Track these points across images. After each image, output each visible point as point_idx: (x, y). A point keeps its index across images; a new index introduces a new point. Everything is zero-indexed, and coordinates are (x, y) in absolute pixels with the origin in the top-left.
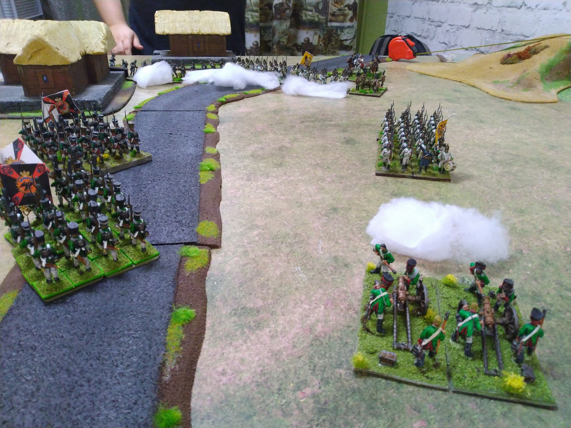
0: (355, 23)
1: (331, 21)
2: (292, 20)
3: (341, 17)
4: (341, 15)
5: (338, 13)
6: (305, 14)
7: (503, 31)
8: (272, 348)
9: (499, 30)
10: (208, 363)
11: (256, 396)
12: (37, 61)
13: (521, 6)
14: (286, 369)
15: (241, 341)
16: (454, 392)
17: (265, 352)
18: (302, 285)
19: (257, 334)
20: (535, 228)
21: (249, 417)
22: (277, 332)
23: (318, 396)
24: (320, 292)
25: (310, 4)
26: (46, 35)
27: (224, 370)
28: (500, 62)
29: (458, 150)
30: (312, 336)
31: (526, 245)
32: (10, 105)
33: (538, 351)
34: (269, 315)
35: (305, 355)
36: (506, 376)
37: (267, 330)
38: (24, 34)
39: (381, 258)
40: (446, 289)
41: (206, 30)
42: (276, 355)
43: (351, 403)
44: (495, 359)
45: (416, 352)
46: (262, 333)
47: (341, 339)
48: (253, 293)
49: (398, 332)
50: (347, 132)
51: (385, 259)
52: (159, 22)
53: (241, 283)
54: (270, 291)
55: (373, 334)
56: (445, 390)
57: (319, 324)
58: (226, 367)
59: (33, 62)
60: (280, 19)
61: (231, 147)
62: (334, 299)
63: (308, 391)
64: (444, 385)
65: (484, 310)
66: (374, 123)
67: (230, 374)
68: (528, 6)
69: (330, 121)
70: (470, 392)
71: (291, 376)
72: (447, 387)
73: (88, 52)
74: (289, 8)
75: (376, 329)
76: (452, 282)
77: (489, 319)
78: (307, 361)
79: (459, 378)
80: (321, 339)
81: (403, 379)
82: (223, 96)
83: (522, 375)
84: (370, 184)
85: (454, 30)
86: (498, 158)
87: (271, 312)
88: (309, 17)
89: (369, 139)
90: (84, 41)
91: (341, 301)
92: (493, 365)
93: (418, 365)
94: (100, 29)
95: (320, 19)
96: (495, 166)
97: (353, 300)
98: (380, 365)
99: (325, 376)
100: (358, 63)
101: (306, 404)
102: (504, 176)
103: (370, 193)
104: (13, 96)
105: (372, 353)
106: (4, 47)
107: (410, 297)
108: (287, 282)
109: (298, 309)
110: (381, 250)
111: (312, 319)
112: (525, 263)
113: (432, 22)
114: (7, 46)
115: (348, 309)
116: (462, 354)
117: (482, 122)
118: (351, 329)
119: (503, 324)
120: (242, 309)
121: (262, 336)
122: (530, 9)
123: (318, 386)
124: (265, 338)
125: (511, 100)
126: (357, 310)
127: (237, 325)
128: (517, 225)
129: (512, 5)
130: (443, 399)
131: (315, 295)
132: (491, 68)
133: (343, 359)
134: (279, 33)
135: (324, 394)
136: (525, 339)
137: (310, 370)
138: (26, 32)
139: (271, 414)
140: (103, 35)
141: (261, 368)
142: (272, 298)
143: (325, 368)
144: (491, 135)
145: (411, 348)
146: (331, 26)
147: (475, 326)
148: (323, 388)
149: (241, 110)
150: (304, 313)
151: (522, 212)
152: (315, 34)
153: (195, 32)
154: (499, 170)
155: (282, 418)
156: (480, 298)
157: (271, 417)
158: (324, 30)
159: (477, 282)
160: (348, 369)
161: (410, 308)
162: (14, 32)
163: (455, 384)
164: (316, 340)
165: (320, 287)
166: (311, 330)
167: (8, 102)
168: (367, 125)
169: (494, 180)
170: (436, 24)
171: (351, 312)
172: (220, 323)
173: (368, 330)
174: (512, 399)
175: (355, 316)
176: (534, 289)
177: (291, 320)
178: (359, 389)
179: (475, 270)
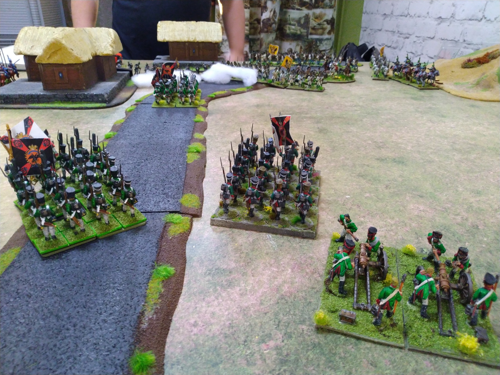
0: (332, 36)
1: (311, 34)
2: (278, 32)
3: (320, 31)
4: (321, 29)
5: (318, 27)
6: (289, 28)
7: (464, 41)
8: (241, 305)
9: (461, 41)
10: (181, 315)
11: (223, 346)
12: (55, 60)
13: (481, 19)
14: (253, 323)
15: (213, 297)
16: (410, 350)
17: (234, 308)
18: (272, 251)
19: (229, 292)
20: (491, 207)
21: (215, 365)
22: (246, 291)
23: (281, 349)
24: (288, 257)
25: (293, 20)
26: (63, 38)
27: (195, 322)
28: (460, 66)
29: (421, 140)
30: (278, 295)
31: (482, 222)
32: (30, 98)
33: (491, 316)
34: (240, 275)
35: (271, 311)
36: (460, 337)
37: (238, 289)
38: (46, 39)
39: (345, 228)
40: (405, 258)
41: (200, 38)
42: (244, 311)
43: (311, 356)
44: (449, 321)
45: (374, 312)
46: (232, 291)
47: (305, 299)
48: (227, 256)
49: (358, 294)
50: (320, 123)
51: (348, 228)
52: (161, 31)
53: (217, 247)
54: (242, 255)
55: (335, 295)
56: (401, 348)
57: (285, 285)
58: (198, 320)
59: (52, 61)
60: (267, 32)
61: (217, 134)
62: (301, 263)
63: (272, 344)
64: (400, 343)
65: (440, 275)
66: (345, 116)
67: (201, 325)
68: (488, 19)
69: (306, 114)
70: (425, 350)
71: (257, 329)
72: (403, 345)
73: (98, 54)
74: (275, 22)
75: (337, 291)
76: (411, 252)
77: (445, 284)
78: (272, 317)
79: (414, 336)
80: (286, 298)
81: (361, 336)
82: (213, 92)
83: (475, 336)
84: (339, 167)
85: (421, 41)
86: (458, 147)
87: (242, 273)
88: (292, 31)
89: (340, 129)
90: (95, 45)
91: (307, 265)
92: (448, 327)
93: (376, 323)
94: (109, 34)
95: (301, 32)
96: (454, 153)
97: (318, 265)
98: (340, 323)
99: (289, 331)
100: (333, 66)
101: (269, 355)
102: (463, 162)
103: (338, 174)
104: (34, 90)
105: (333, 312)
106: (29, 50)
107: (371, 263)
108: (259, 247)
109: (267, 271)
110: (345, 220)
111: (279, 281)
112: (481, 238)
113: (401, 34)
114: (31, 49)
115: (313, 273)
116: (419, 315)
117: (443, 116)
118: (315, 290)
119: (458, 289)
120: (216, 269)
121: (232, 293)
122: (489, 22)
123: (281, 340)
124: (236, 296)
125: (470, 99)
126: (321, 273)
127: (211, 284)
128: (474, 205)
129: (473, 18)
130: (399, 356)
131: (284, 260)
132: (452, 72)
133: (307, 317)
134: (265, 44)
135: (287, 347)
136: (479, 302)
137: (274, 325)
138: (48, 37)
139: (235, 363)
140: (111, 39)
141: (230, 322)
142: (244, 261)
143: (289, 324)
144: (452, 128)
145: (370, 309)
146: (312, 39)
147: (431, 289)
148: (285, 341)
149: (228, 104)
150: (272, 275)
151: (478, 193)
152: (298, 45)
153: (191, 40)
154: (458, 157)
155: (245, 367)
156: (437, 265)
157: (235, 366)
158: (305, 41)
159: (434, 250)
160: (310, 325)
161: (371, 273)
162: (37, 36)
163: (411, 343)
164: (282, 299)
165: (288, 253)
166: (278, 290)
167: (29, 95)
168: (339, 117)
169: (453, 165)
170: (405, 36)
171: (316, 275)
172: (195, 281)
173: (330, 292)
174: (466, 358)
175: (319, 279)
176: (489, 260)
177: (260, 281)
178: (319, 343)
179: (433, 239)
